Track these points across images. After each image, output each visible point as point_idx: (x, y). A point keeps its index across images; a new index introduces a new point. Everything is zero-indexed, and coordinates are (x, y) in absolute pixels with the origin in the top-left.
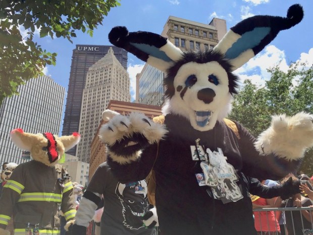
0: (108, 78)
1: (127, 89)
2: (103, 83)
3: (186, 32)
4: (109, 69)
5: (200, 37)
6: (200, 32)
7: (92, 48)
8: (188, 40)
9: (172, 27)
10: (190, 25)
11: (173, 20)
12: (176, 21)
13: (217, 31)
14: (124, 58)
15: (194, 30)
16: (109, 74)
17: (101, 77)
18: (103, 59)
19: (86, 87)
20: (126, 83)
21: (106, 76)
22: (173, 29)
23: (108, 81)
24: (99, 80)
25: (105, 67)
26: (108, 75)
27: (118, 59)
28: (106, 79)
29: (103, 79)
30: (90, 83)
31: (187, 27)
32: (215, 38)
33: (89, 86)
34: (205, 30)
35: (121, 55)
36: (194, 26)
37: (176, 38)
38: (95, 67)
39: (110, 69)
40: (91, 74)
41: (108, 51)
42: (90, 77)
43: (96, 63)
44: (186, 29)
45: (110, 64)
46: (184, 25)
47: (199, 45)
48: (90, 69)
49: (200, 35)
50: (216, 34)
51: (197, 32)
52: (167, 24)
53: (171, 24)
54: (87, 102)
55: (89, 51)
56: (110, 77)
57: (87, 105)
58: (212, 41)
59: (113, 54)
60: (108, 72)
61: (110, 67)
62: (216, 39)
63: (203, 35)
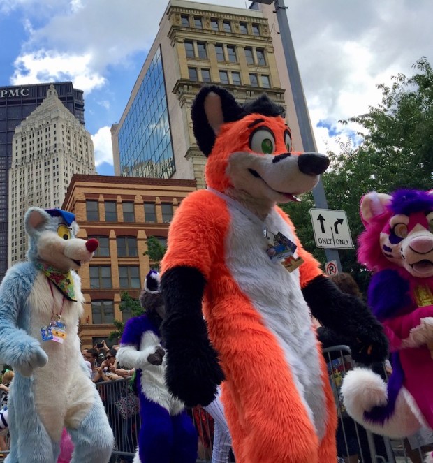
0: (52, 144)
1: (90, 161)
2: (44, 154)
3: (205, 27)
4: (52, 127)
5: (234, 35)
6: (233, 25)
7: (17, 91)
8: (211, 42)
9: (178, 20)
10: (211, 12)
11: (176, 7)
12: (183, 8)
13: (267, 19)
14: (77, 105)
15: (221, 23)
16: (53, 136)
17: (40, 143)
18: (38, 109)
19: (13, 166)
20: (87, 150)
21: (48, 140)
22: (180, 24)
23: (52, 151)
24: (36, 150)
25: (44, 123)
26: (52, 139)
27: (68, 107)
28: (48, 146)
29: (44, 147)
30: (19, 157)
31: (207, 18)
32: (264, 35)
33: (19, 163)
34: (243, 20)
35: (72, 98)
36: (221, 13)
37: (187, 41)
38: (26, 127)
39: (55, 126)
40: (19, 140)
41: (48, 93)
42: (19, 145)
43: (27, 118)
44: (204, 23)
45: (53, 116)
46: (201, 14)
47: (234, 51)
48: (18, 130)
49: (235, 30)
50: (266, 25)
51: (227, 26)
52: (167, 16)
53: (173, 15)
54: (18, 192)
55: (12, 97)
56: (57, 142)
57: (18, 197)
58: (260, 41)
59: (56, 98)
60: (52, 132)
61: (55, 122)
62: (268, 35)
63: (239, 32)
